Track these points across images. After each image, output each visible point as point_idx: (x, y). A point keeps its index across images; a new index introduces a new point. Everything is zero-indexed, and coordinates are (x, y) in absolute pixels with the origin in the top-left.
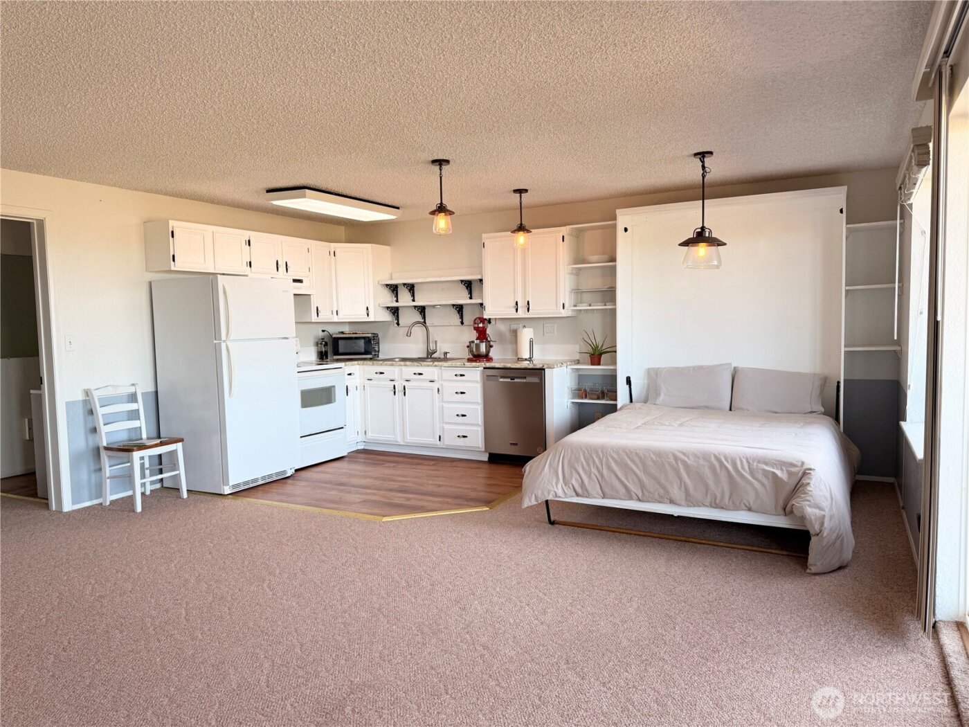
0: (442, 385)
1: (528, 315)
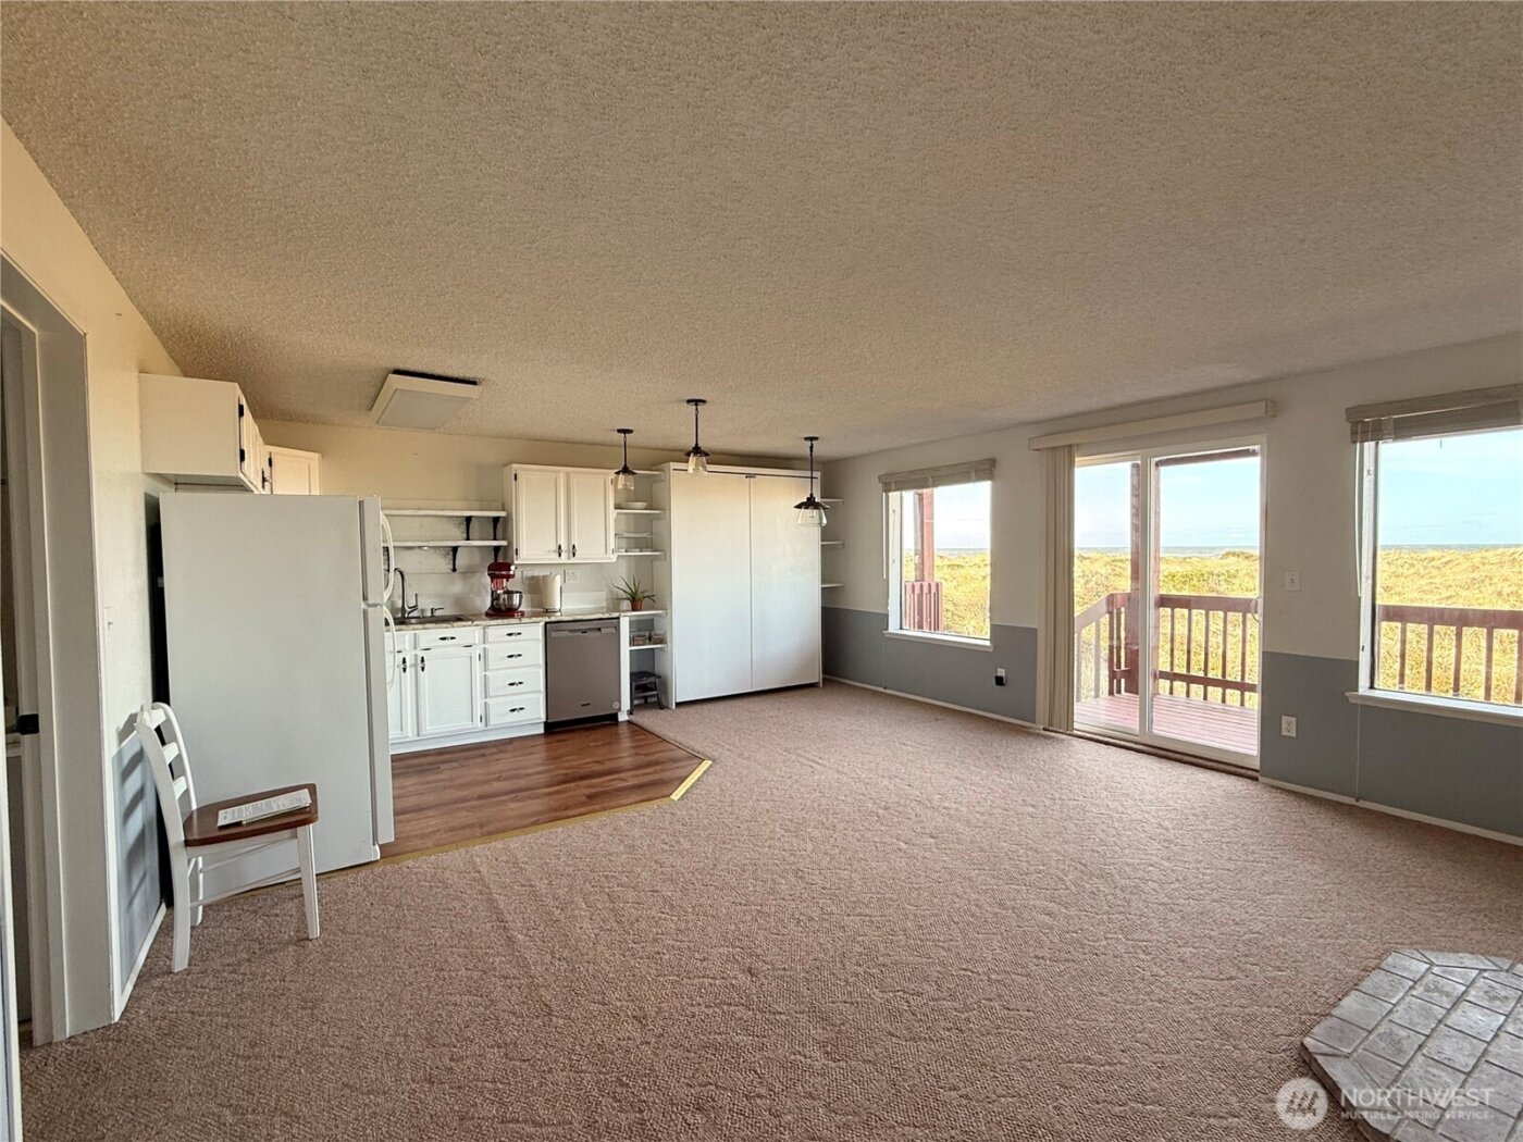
0: (484, 649)
1: (573, 561)
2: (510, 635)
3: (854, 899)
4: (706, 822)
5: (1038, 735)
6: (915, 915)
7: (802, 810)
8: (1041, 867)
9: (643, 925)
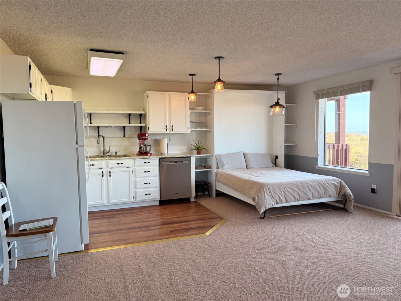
0: (135, 168)
1: (172, 132)
2: (145, 163)
3: (280, 286)
4: (218, 245)
5: (393, 218)
6: (309, 296)
7: (264, 244)
8: (381, 281)
9: (181, 286)
